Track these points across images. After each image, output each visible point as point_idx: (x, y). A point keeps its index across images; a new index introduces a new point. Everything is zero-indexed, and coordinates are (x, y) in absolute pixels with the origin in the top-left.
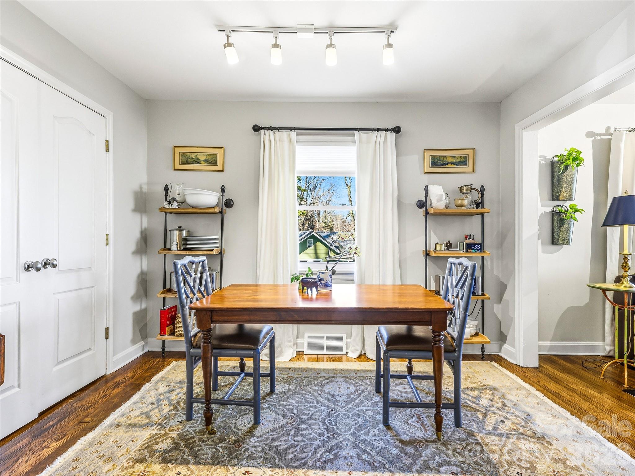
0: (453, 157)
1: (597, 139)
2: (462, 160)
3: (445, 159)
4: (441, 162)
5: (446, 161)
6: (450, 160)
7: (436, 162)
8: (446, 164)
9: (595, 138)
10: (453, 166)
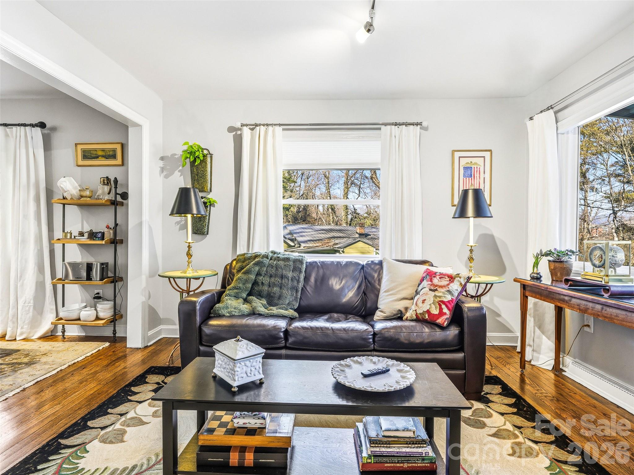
0: (103, 150)
1: (238, 133)
2: (111, 153)
3: (95, 152)
4: (92, 155)
5: (96, 154)
6: (100, 153)
7: (88, 155)
8: (97, 157)
9: (236, 133)
10: (104, 159)
